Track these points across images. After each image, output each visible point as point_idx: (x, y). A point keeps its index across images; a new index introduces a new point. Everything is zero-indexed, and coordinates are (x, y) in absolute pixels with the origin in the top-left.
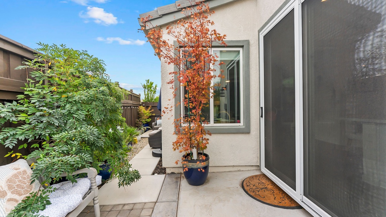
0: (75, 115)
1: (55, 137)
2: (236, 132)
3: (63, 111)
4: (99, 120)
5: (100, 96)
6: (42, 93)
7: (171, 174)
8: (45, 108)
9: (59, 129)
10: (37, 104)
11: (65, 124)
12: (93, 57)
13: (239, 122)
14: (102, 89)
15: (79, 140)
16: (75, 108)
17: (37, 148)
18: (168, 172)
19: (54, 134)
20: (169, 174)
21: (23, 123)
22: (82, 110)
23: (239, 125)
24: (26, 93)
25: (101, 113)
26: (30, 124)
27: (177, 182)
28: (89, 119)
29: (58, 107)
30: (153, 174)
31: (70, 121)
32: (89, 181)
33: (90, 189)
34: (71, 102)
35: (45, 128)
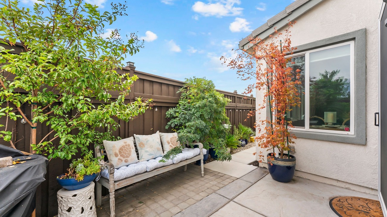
0: (195, 115)
1: (187, 124)
2: (341, 141)
3: (191, 112)
4: (207, 118)
5: (208, 104)
6: (184, 103)
7: (263, 168)
8: (184, 111)
9: (189, 121)
10: (182, 108)
11: (191, 118)
12: (208, 80)
13: (348, 130)
14: (210, 99)
15: (195, 127)
16: (196, 111)
17: (181, 129)
18: (261, 166)
19: (186, 123)
20: (261, 167)
21: (177, 117)
22: (199, 112)
23: (346, 134)
24: (179, 103)
25: (209, 113)
26: (179, 118)
27: (263, 174)
28: (201, 117)
29: (189, 110)
30: (250, 164)
31: (193, 117)
32: (199, 150)
33: (199, 154)
34: (195, 108)
35: (183, 120)
